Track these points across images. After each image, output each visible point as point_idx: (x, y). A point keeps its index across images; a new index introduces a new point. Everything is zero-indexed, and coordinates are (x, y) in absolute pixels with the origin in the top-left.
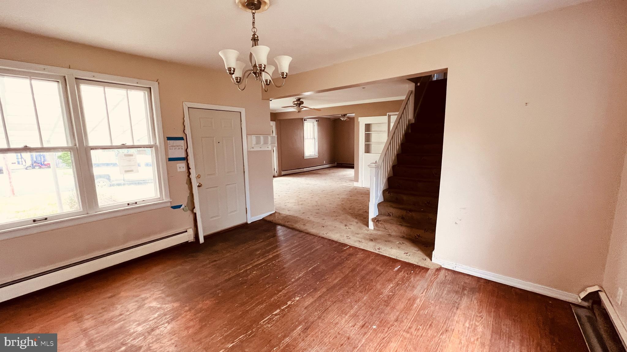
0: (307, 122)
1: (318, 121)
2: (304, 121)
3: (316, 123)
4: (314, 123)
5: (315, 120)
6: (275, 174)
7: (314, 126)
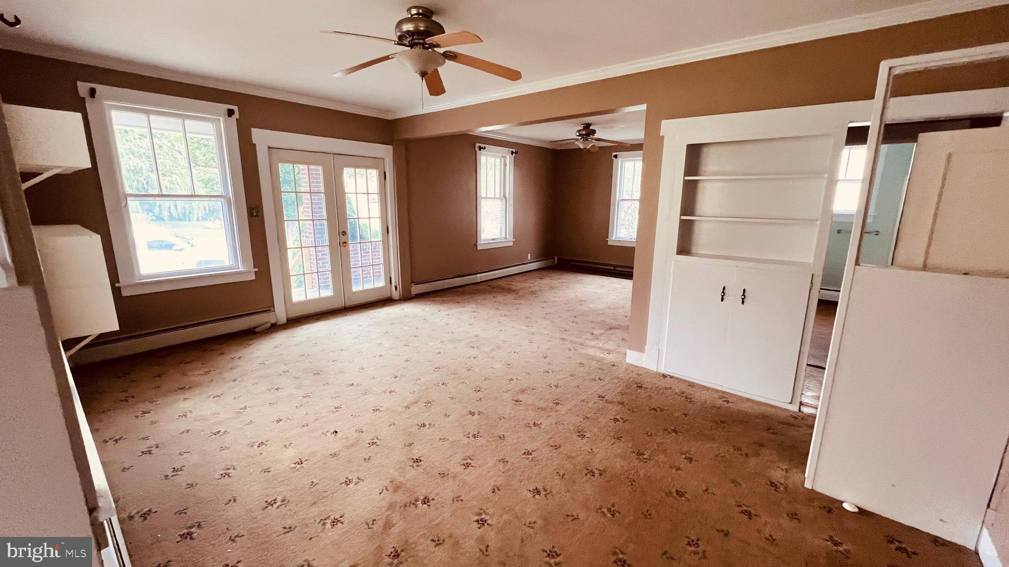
0: (487, 155)
1: (516, 153)
2: (477, 149)
3: (509, 159)
4: (504, 157)
5: (508, 151)
6: (391, 294)
7: (505, 165)
